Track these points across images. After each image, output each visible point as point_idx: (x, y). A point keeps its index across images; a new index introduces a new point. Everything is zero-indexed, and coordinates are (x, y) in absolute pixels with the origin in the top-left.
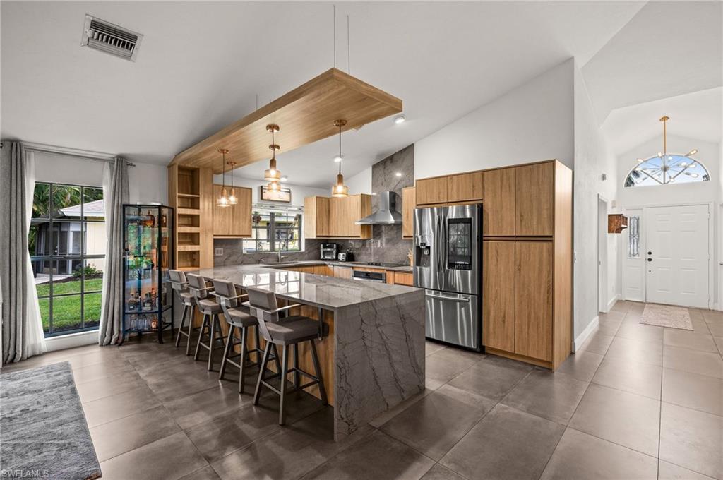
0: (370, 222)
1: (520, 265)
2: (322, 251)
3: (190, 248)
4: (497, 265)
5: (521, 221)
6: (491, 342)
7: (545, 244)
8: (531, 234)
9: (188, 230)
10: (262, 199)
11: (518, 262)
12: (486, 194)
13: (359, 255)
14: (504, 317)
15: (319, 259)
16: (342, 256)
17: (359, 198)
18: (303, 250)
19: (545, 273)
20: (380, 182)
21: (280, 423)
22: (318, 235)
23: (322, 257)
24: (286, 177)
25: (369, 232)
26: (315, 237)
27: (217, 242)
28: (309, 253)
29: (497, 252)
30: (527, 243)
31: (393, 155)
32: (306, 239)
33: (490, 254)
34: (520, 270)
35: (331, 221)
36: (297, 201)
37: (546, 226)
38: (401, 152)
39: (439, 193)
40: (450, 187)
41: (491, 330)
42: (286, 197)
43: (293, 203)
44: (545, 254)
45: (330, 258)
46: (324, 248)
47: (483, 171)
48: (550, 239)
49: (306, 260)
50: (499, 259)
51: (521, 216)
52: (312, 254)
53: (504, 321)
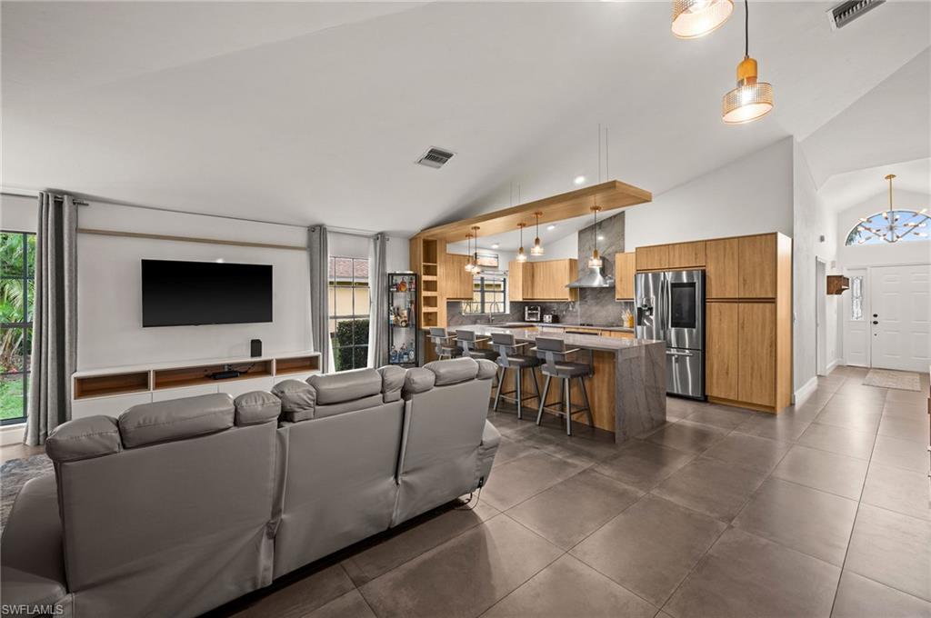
0: (577, 284)
1: (743, 323)
2: (526, 313)
3: (431, 310)
4: (720, 324)
5: (744, 285)
6: (714, 391)
7: (768, 305)
8: (754, 296)
9: (430, 294)
11: (741, 322)
12: (708, 261)
13: (564, 316)
14: (728, 369)
15: (524, 321)
16: (548, 318)
17: (567, 263)
18: (508, 312)
19: (767, 331)
20: (587, 247)
21: (569, 433)
22: (524, 298)
23: (526, 319)
24: (497, 244)
25: (576, 294)
26: (521, 300)
27: (449, 304)
28: (513, 315)
29: (720, 312)
30: (750, 304)
31: (601, 222)
32: (511, 302)
33: (713, 314)
34: (743, 328)
35: (535, 284)
36: (503, 267)
37: (769, 289)
38: (611, 219)
39: (661, 260)
40: (672, 255)
41: (715, 381)
42: (494, 263)
43: (500, 268)
44: (768, 314)
45: (535, 319)
46: (529, 310)
47: (706, 241)
48: (773, 301)
49: (510, 322)
50: (722, 319)
51: (744, 280)
52: (516, 316)
53: (727, 373)
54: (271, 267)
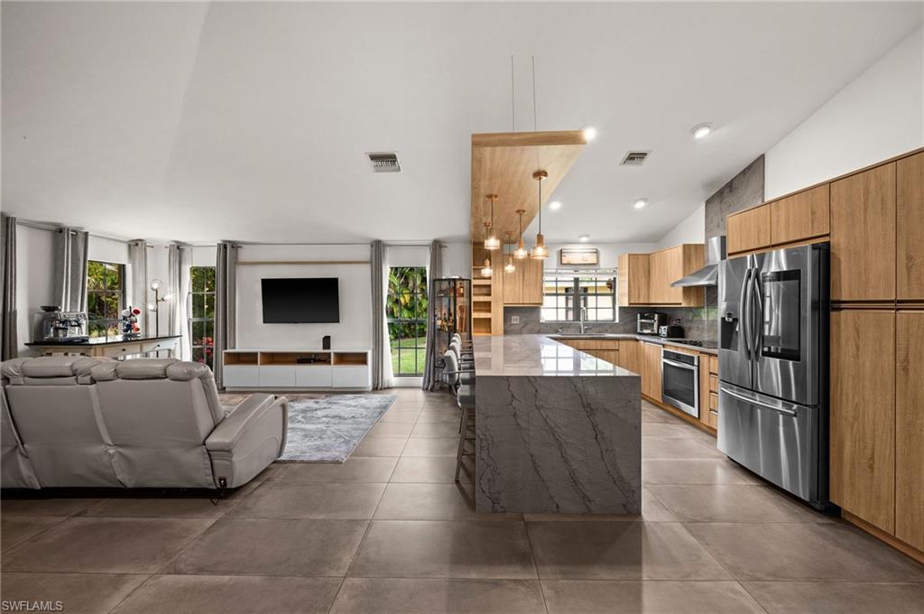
1: (906, 359)
2: (639, 322)
3: (483, 315)
5: (909, 269)
6: (845, 498)
9: (482, 299)
10: (562, 263)
11: (901, 355)
12: (835, 223)
13: (690, 329)
14: (872, 458)
15: (635, 332)
16: (664, 330)
17: (680, 251)
18: (617, 321)
20: (715, 223)
22: (632, 302)
23: (639, 331)
25: (698, 297)
26: (627, 305)
28: (625, 324)
29: (857, 330)
31: (732, 180)
32: (622, 308)
33: (843, 335)
34: (906, 370)
35: (652, 284)
36: (607, 261)
38: (744, 172)
39: (759, 232)
40: (775, 221)
41: (846, 477)
42: (592, 259)
43: (603, 264)
45: (649, 332)
46: (641, 319)
47: (831, 182)
49: (620, 333)
50: (861, 345)
51: (909, 258)
52: (629, 326)
53: (871, 467)
54: (337, 279)
